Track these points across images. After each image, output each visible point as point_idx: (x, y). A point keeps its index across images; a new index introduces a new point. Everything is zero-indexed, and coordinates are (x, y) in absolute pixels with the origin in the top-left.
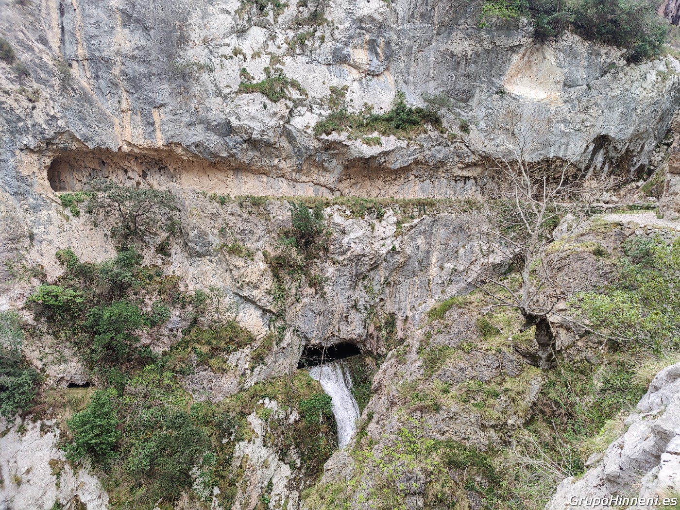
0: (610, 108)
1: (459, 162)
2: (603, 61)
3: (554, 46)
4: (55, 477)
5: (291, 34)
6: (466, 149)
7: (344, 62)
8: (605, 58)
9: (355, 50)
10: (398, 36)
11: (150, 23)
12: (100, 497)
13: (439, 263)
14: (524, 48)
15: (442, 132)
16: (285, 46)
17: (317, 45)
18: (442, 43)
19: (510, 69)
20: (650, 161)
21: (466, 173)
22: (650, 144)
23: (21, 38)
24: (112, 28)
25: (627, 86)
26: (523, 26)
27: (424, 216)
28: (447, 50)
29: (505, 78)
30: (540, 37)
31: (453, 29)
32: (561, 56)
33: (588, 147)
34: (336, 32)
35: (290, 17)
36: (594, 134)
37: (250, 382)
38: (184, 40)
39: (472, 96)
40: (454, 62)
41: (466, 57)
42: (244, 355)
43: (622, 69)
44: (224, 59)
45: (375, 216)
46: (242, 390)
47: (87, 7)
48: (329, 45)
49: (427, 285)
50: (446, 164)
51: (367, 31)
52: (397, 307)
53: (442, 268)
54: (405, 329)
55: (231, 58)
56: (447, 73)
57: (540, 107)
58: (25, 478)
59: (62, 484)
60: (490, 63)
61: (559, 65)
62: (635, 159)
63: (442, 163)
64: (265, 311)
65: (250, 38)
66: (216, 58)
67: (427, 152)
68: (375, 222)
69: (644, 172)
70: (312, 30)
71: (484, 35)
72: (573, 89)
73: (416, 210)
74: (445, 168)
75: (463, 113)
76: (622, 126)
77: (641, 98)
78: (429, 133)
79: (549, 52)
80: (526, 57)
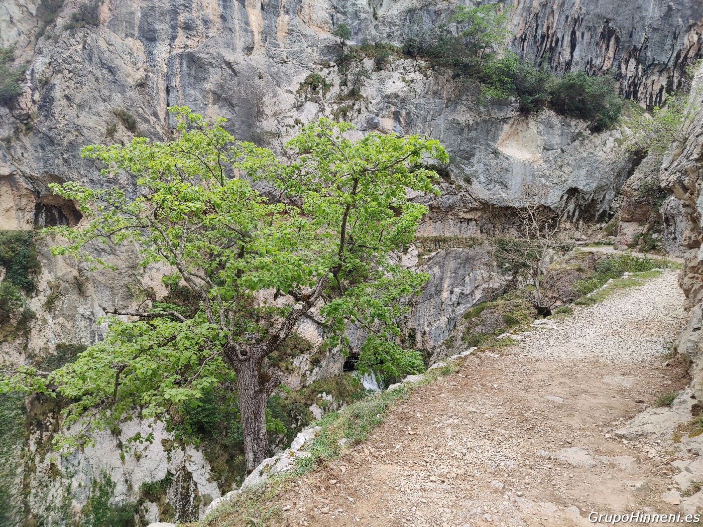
0: (579, 167)
1: (464, 207)
2: (572, 131)
3: (535, 118)
4: (167, 452)
5: (335, 107)
6: (470, 197)
7: (375, 128)
8: (574, 128)
9: (383, 119)
10: (416, 108)
11: (235, 101)
12: (203, 467)
13: (450, 288)
14: (513, 120)
15: (451, 184)
16: (332, 117)
17: (355, 115)
18: (450, 113)
19: (503, 135)
20: (610, 208)
21: (469, 216)
22: (610, 194)
23: (140, 112)
24: (206, 105)
25: (591, 150)
26: (511, 103)
27: (439, 250)
28: (454, 119)
29: (498, 142)
30: (525, 111)
31: (457, 103)
32: (541, 127)
33: (562, 196)
34: (370, 105)
35: (334, 94)
36: (566, 187)
37: (310, 381)
38: (260, 113)
39: (473, 155)
40: (459, 129)
41: (469, 125)
42: (305, 359)
43: (588, 137)
44: (289, 128)
45: (402, 250)
46: (304, 386)
47: (188, 89)
48: (365, 115)
49: (440, 306)
50: (454, 208)
51: (393, 104)
52: (417, 323)
53: (452, 292)
54: (423, 342)
55: (294, 127)
56: (454, 137)
57: (525, 165)
58: (144, 454)
59: (173, 458)
60: (487, 130)
61: (540, 134)
62: (599, 206)
63: (451, 208)
64: (319, 324)
65: (305, 111)
66: (283, 127)
67: (440, 199)
68: (401, 254)
69: (606, 216)
70: (351, 104)
71: (482, 109)
72: (550, 152)
73: (433, 245)
74: (453, 212)
75: (466, 169)
76: (588, 181)
77: (602, 159)
78: (441, 184)
79: (532, 124)
80: (514, 126)
